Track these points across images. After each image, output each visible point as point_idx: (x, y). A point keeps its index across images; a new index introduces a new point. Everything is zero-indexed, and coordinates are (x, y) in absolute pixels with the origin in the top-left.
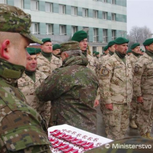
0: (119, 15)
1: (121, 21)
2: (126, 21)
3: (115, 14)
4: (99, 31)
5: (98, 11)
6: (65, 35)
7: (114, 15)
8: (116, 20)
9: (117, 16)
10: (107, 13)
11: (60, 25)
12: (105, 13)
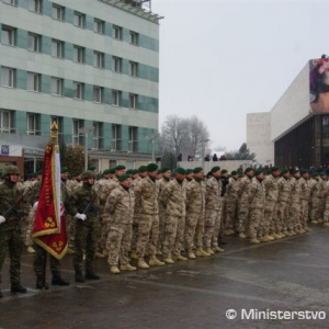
0: (144, 97)
1: (147, 110)
2: (156, 111)
3: (136, 95)
4: (105, 127)
5: (102, 88)
6: (38, 134)
7: (134, 97)
8: (138, 107)
9: (140, 100)
10: (120, 92)
11: (28, 113)
12: (117, 93)
